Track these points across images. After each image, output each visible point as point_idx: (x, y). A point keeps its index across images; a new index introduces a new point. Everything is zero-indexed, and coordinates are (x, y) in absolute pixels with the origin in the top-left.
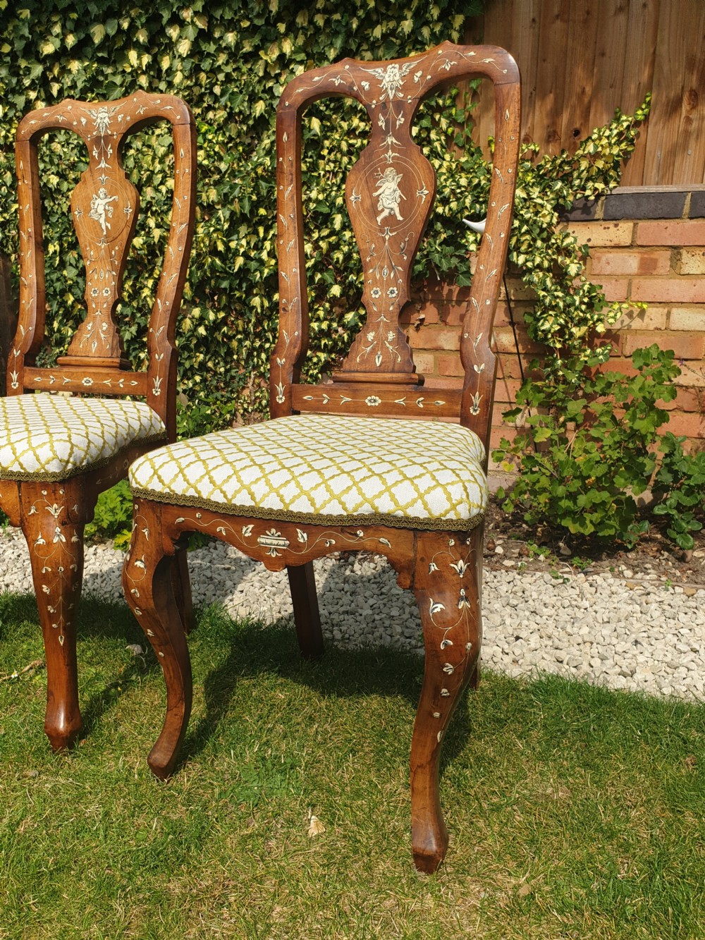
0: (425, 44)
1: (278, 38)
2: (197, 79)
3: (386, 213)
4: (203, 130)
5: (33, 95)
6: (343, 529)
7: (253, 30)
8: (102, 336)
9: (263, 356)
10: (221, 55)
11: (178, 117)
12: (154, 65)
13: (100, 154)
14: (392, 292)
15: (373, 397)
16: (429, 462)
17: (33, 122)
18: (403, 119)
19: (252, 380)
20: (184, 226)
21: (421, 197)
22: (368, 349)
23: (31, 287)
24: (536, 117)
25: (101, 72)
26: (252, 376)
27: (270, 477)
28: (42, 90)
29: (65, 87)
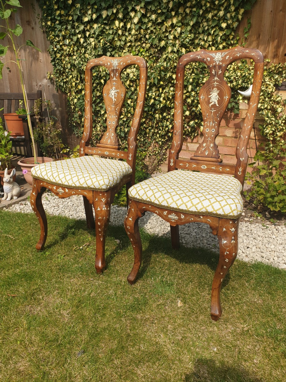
0: (228, 20)
1: (171, 17)
2: (140, 32)
3: (213, 103)
4: (141, 51)
5: (79, 36)
6: (196, 216)
7: (162, 13)
8: (112, 138)
9: (158, 135)
10: (150, 23)
11: (142, 65)
12: (125, 27)
13: (114, 75)
14: (213, 130)
15: (204, 166)
16: (225, 196)
17: (92, 63)
18: (221, 72)
19: (153, 144)
20: (142, 102)
21: (226, 99)
22: (203, 149)
23: (88, 119)
24: (270, 49)
25: (104, 28)
26: (153, 142)
27: (173, 197)
28: (83, 34)
29: (91, 33)
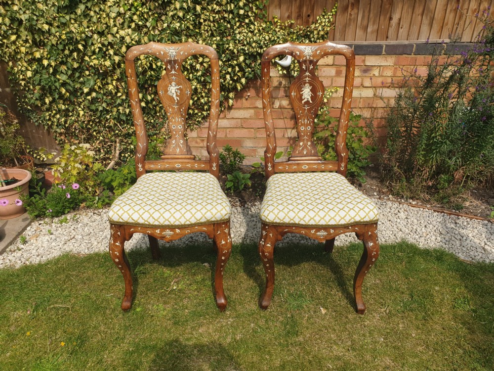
3: (306, 100)
8: (181, 146)
11: (213, 56)
13: (171, 68)
14: (309, 128)
15: (305, 165)
17: (135, 52)
18: (312, 67)
20: (218, 101)
21: (319, 95)
22: (301, 148)
23: (141, 126)
24: (293, 9)
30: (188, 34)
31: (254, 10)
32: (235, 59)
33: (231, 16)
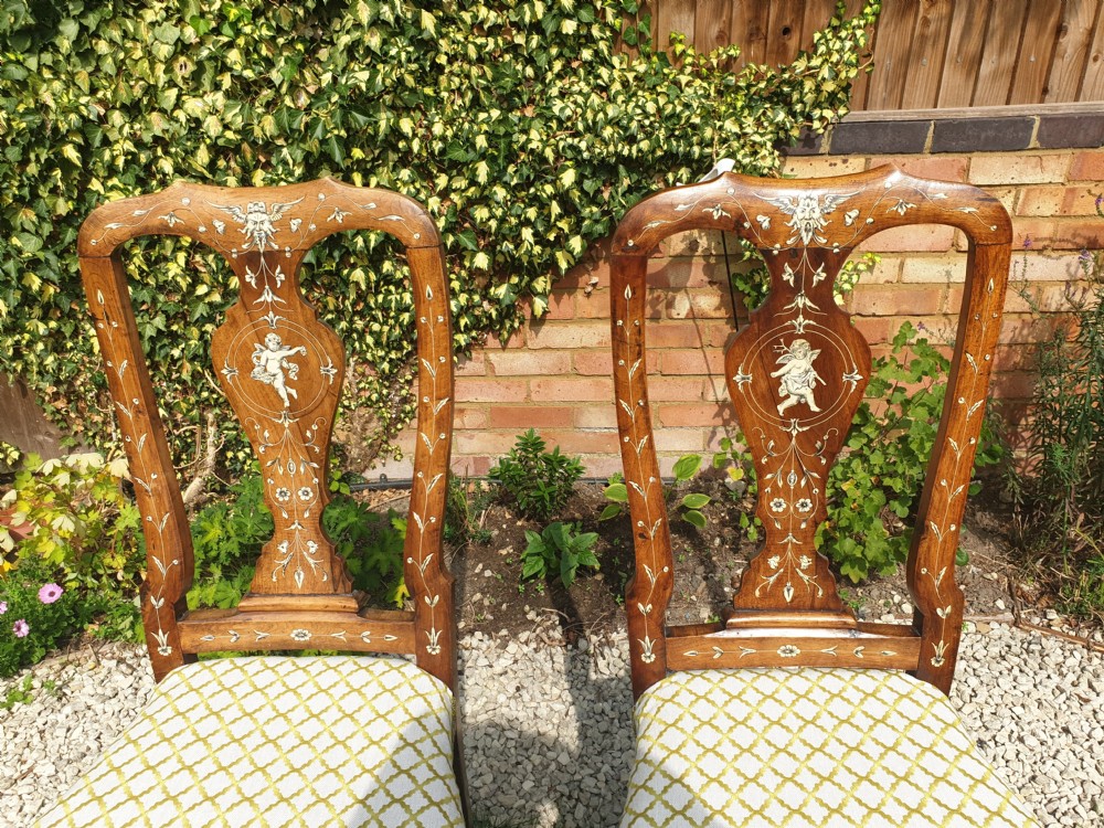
3: (792, 401)
4: (232, 17)
8: (311, 561)
11: (417, 236)
13: (260, 281)
14: (804, 505)
15: (789, 647)
17: (113, 226)
18: (824, 275)
19: (351, 369)
20: (443, 403)
21: (850, 384)
22: (772, 579)
23: (159, 494)
24: (734, 9)
26: (352, 364)
30: (399, 103)
31: (610, 18)
32: (549, 177)
33: (535, 40)
